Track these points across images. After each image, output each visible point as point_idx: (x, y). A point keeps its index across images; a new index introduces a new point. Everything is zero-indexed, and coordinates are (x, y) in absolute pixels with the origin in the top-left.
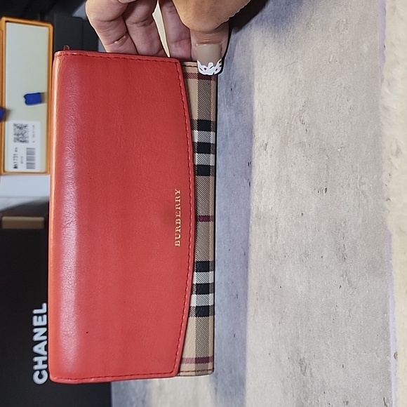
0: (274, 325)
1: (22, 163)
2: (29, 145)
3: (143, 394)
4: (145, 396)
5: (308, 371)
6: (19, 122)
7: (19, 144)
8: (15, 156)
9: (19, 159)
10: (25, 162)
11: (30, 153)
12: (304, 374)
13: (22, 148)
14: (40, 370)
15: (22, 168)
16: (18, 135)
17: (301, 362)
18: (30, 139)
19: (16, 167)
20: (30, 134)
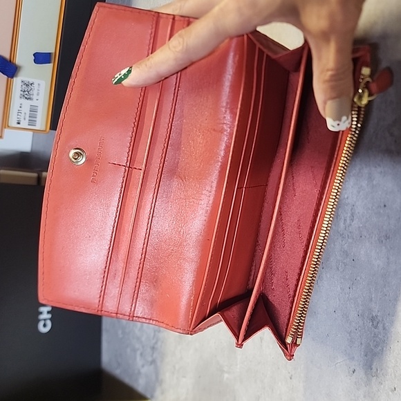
0: (342, 289)
1: (25, 119)
2: (33, 103)
3: (154, 341)
4: (156, 343)
5: (380, 326)
6: (27, 79)
7: (24, 101)
8: (19, 112)
9: (23, 115)
10: (27, 118)
11: (33, 110)
12: (376, 327)
13: (27, 104)
14: (45, 320)
15: (24, 124)
16: (24, 91)
17: (373, 319)
18: (35, 97)
19: (19, 123)
20: (35, 92)
